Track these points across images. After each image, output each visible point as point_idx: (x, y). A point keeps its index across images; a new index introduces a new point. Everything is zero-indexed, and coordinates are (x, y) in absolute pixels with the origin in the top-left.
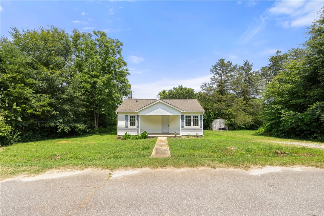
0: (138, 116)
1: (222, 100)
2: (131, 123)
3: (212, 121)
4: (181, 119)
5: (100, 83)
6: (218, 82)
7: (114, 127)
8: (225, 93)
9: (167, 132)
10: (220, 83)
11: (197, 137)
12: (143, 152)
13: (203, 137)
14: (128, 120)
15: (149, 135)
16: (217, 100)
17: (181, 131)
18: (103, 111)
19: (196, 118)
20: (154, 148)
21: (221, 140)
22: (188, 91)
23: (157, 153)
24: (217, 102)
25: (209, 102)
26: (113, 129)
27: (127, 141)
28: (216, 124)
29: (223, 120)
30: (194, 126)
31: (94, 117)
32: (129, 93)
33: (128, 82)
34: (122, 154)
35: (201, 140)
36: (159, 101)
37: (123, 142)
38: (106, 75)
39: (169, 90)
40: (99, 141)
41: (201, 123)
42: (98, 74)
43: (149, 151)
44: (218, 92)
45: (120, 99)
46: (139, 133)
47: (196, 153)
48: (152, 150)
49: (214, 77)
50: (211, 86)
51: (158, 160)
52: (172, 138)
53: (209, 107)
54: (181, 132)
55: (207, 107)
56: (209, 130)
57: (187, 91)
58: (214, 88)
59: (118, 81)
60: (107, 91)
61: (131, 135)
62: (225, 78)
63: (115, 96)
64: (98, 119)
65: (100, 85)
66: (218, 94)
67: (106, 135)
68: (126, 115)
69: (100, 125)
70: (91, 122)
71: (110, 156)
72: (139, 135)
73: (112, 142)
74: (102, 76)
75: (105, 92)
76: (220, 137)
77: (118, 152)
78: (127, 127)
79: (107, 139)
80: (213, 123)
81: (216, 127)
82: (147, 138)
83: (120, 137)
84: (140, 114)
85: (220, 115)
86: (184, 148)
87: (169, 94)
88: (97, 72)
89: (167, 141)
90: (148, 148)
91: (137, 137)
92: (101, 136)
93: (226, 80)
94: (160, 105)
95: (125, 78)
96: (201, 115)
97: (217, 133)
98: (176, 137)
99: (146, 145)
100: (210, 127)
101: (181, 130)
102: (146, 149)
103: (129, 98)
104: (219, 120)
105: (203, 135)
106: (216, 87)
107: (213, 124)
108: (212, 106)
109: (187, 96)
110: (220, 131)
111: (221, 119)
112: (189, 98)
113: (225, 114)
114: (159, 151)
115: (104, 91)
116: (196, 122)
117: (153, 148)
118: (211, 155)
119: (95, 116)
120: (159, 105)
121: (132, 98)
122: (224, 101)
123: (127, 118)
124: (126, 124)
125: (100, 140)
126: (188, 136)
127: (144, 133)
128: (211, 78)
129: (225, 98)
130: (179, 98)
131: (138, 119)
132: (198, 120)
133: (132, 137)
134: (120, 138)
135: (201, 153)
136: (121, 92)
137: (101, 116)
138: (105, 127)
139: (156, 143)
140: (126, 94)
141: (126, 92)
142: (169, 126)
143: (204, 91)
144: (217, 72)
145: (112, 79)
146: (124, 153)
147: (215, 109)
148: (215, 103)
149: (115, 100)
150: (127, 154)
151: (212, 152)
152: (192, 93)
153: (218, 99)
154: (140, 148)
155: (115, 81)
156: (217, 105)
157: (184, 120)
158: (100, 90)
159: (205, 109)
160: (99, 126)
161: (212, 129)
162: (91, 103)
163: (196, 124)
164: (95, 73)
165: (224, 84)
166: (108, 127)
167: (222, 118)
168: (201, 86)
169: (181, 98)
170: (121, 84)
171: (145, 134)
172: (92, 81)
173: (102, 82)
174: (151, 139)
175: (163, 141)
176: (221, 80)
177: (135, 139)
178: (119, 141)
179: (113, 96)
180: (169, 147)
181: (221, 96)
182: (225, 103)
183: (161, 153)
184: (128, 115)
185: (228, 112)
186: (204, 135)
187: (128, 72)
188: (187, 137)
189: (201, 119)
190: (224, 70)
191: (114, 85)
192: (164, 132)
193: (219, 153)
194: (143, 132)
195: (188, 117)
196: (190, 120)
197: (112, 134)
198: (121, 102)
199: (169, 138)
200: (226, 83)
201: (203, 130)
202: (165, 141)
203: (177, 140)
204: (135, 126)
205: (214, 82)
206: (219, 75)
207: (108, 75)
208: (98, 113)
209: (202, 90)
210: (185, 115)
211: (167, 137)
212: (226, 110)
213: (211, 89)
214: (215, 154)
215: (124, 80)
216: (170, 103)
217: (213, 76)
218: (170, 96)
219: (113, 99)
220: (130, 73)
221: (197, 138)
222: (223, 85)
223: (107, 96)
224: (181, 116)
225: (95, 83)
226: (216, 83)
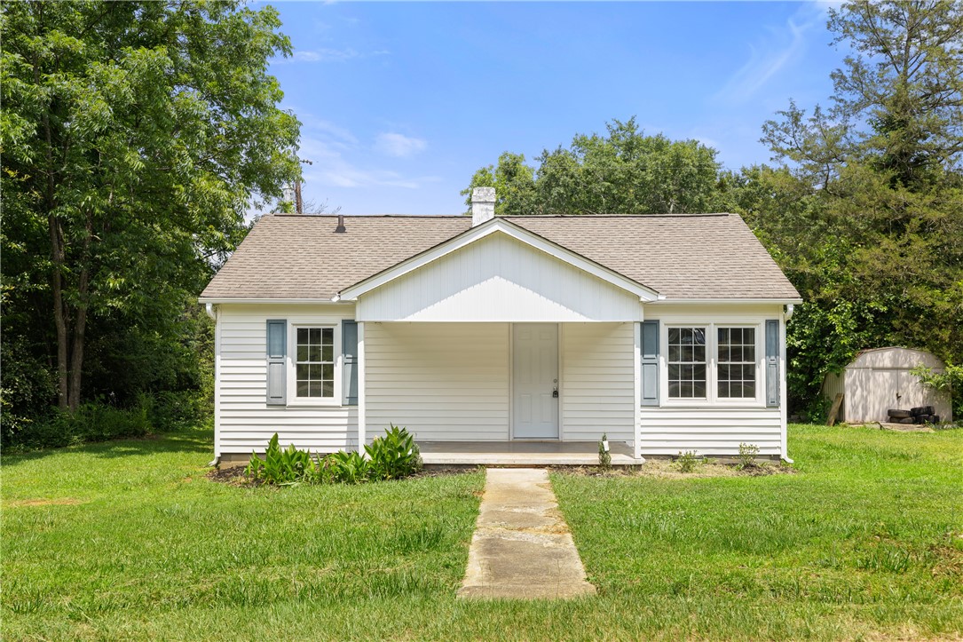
0: (350, 326)
1: (907, 219)
2: (301, 371)
3: (843, 362)
4: (638, 351)
5: (91, 104)
6: (881, 100)
7: (185, 401)
8: (931, 177)
9: (546, 433)
10: (895, 104)
11: (749, 466)
12: (403, 566)
13: (785, 468)
14: (284, 353)
15: (427, 457)
16: (876, 222)
17: (638, 429)
18: (116, 293)
19: (737, 343)
20: (475, 538)
21: (909, 487)
22: (678, 162)
23: (497, 571)
24: (875, 235)
25: (817, 235)
26: (177, 413)
27: (284, 495)
28: (868, 379)
29: (915, 358)
30: (723, 392)
31: (56, 331)
32: (286, 175)
33: (277, 97)
34: (273, 575)
35: (779, 486)
36: (496, 227)
37: (255, 498)
38: (128, 50)
39: (546, 154)
40: (99, 496)
41: (771, 373)
42: (80, 46)
43: (445, 557)
44: (881, 166)
45: (227, 213)
46: (362, 442)
47: (760, 569)
48: (464, 552)
49: (857, 67)
50: (831, 124)
51: (524, 614)
52: (580, 473)
53: (819, 270)
54: (638, 437)
55: (805, 267)
56: (822, 421)
57: (666, 158)
58: (857, 140)
59: (211, 97)
60: (136, 160)
61: (308, 455)
62: (928, 72)
63: (195, 198)
64: (79, 347)
65: (95, 119)
66: (879, 182)
67: (137, 457)
68: (270, 323)
69: (92, 388)
70: (37, 369)
71: (194, 588)
72: (362, 451)
73: (186, 500)
74: (107, 62)
75: (126, 166)
76: (901, 471)
77: (243, 564)
78: (277, 403)
79: (148, 482)
80: (851, 376)
81: (871, 398)
82: (411, 473)
83: (234, 464)
84: (364, 315)
85: (896, 323)
86: (673, 540)
87: (545, 178)
88: (70, 31)
89: (553, 496)
90: (435, 540)
91: (351, 468)
92: (106, 462)
93: (938, 89)
94: (504, 254)
95: (256, 71)
96: (772, 324)
97: (881, 442)
98: (604, 465)
99: (418, 523)
100: (827, 406)
101: (637, 420)
102: (424, 545)
103: (284, 207)
104: (886, 357)
105: (784, 455)
106: (870, 131)
107: (848, 380)
108: (843, 263)
109: (667, 195)
110: (896, 427)
111: (902, 351)
112: (678, 210)
113: (931, 316)
114: (510, 557)
115: (121, 159)
116: (736, 369)
117: (464, 535)
118: (859, 584)
119: (62, 330)
120: (490, 254)
121: (299, 209)
122: (924, 228)
123: (277, 342)
124: (268, 381)
125: (99, 486)
126: (687, 463)
127: (394, 439)
128: (833, 76)
129: (934, 205)
130: (616, 205)
131: (350, 347)
132: (750, 354)
133: (312, 467)
134: (236, 471)
135: (789, 575)
136: (231, 166)
137: (103, 326)
138: (124, 399)
139: (482, 508)
140: (264, 177)
141: (265, 170)
142: (556, 394)
143: (787, 160)
144: (875, 31)
145: (173, 81)
146: (281, 570)
147: (862, 278)
148: (859, 238)
149: (196, 220)
150: (301, 574)
151: (866, 568)
152: (706, 173)
153: (879, 215)
154: (382, 540)
155: (193, 94)
156: (875, 257)
157: (657, 352)
158: (93, 156)
159: (797, 280)
160: (86, 395)
161: (839, 419)
162: (39, 244)
163: (737, 381)
164: (58, 38)
165: (921, 112)
166: (146, 400)
167: (910, 341)
168: (765, 129)
169: (629, 210)
170: (235, 112)
171: (401, 449)
172: (44, 93)
173: (109, 101)
174: (441, 478)
175: (521, 492)
176: (906, 85)
177: (338, 481)
178: (229, 494)
179: (181, 192)
180: (569, 536)
181: (902, 194)
182: (933, 242)
183: (524, 572)
184: (283, 323)
185: (953, 300)
186: (790, 454)
187: (276, 31)
188: (682, 471)
189: (772, 350)
190: (926, 21)
191: (186, 117)
192: (524, 433)
193: (913, 572)
194: (385, 436)
195: (687, 333)
196: (700, 353)
197: (174, 447)
198: (236, 236)
199: (560, 476)
200: (935, 105)
201: (789, 421)
202: (538, 495)
203: (614, 486)
204: (329, 393)
205: (853, 97)
206: (886, 51)
207: (142, 51)
208: (85, 307)
209: (774, 154)
210: (667, 322)
211: (545, 471)
212: (941, 286)
213: (831, 145)
214: (889, 580)
215: (254, 83)
216: (560, 240)
217: (848, 61)
218: (554, 192)
219: (181, 217)
220: (292, 42)
221: (745, 476)
222: (919, 121)
223: (140, 193)
224: (638, 328)
225: (59, 105)
226: (868, 109)
